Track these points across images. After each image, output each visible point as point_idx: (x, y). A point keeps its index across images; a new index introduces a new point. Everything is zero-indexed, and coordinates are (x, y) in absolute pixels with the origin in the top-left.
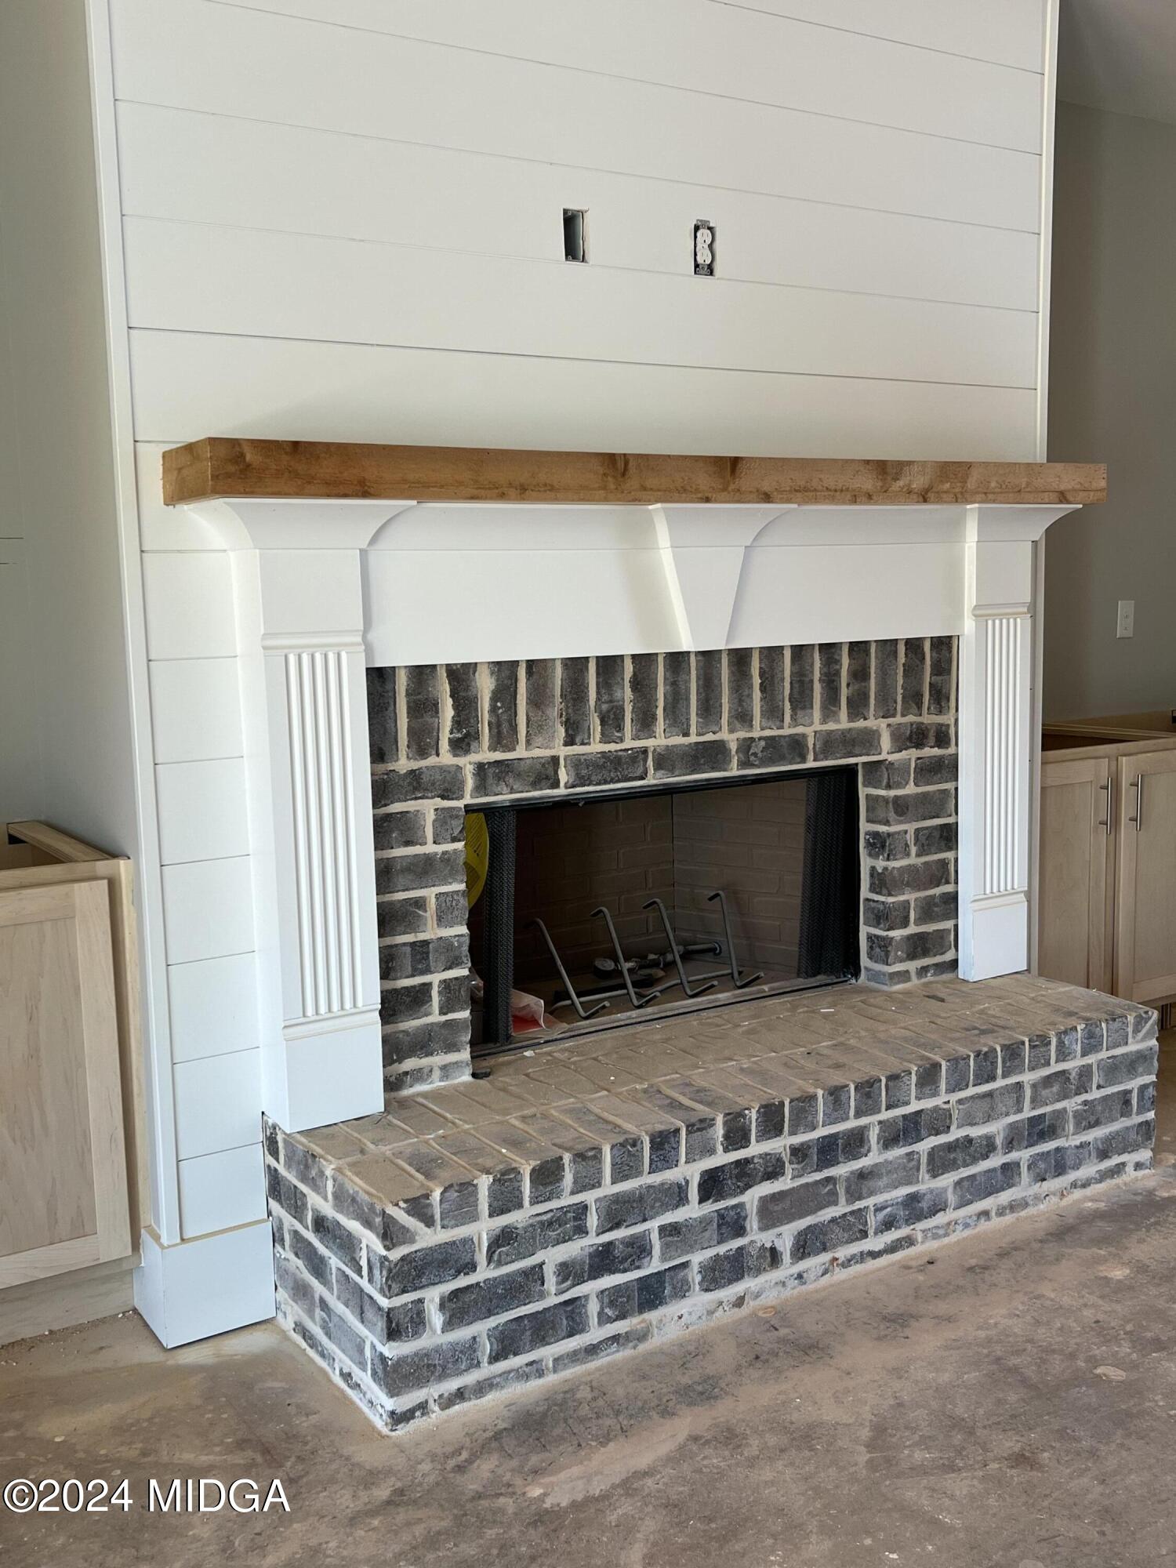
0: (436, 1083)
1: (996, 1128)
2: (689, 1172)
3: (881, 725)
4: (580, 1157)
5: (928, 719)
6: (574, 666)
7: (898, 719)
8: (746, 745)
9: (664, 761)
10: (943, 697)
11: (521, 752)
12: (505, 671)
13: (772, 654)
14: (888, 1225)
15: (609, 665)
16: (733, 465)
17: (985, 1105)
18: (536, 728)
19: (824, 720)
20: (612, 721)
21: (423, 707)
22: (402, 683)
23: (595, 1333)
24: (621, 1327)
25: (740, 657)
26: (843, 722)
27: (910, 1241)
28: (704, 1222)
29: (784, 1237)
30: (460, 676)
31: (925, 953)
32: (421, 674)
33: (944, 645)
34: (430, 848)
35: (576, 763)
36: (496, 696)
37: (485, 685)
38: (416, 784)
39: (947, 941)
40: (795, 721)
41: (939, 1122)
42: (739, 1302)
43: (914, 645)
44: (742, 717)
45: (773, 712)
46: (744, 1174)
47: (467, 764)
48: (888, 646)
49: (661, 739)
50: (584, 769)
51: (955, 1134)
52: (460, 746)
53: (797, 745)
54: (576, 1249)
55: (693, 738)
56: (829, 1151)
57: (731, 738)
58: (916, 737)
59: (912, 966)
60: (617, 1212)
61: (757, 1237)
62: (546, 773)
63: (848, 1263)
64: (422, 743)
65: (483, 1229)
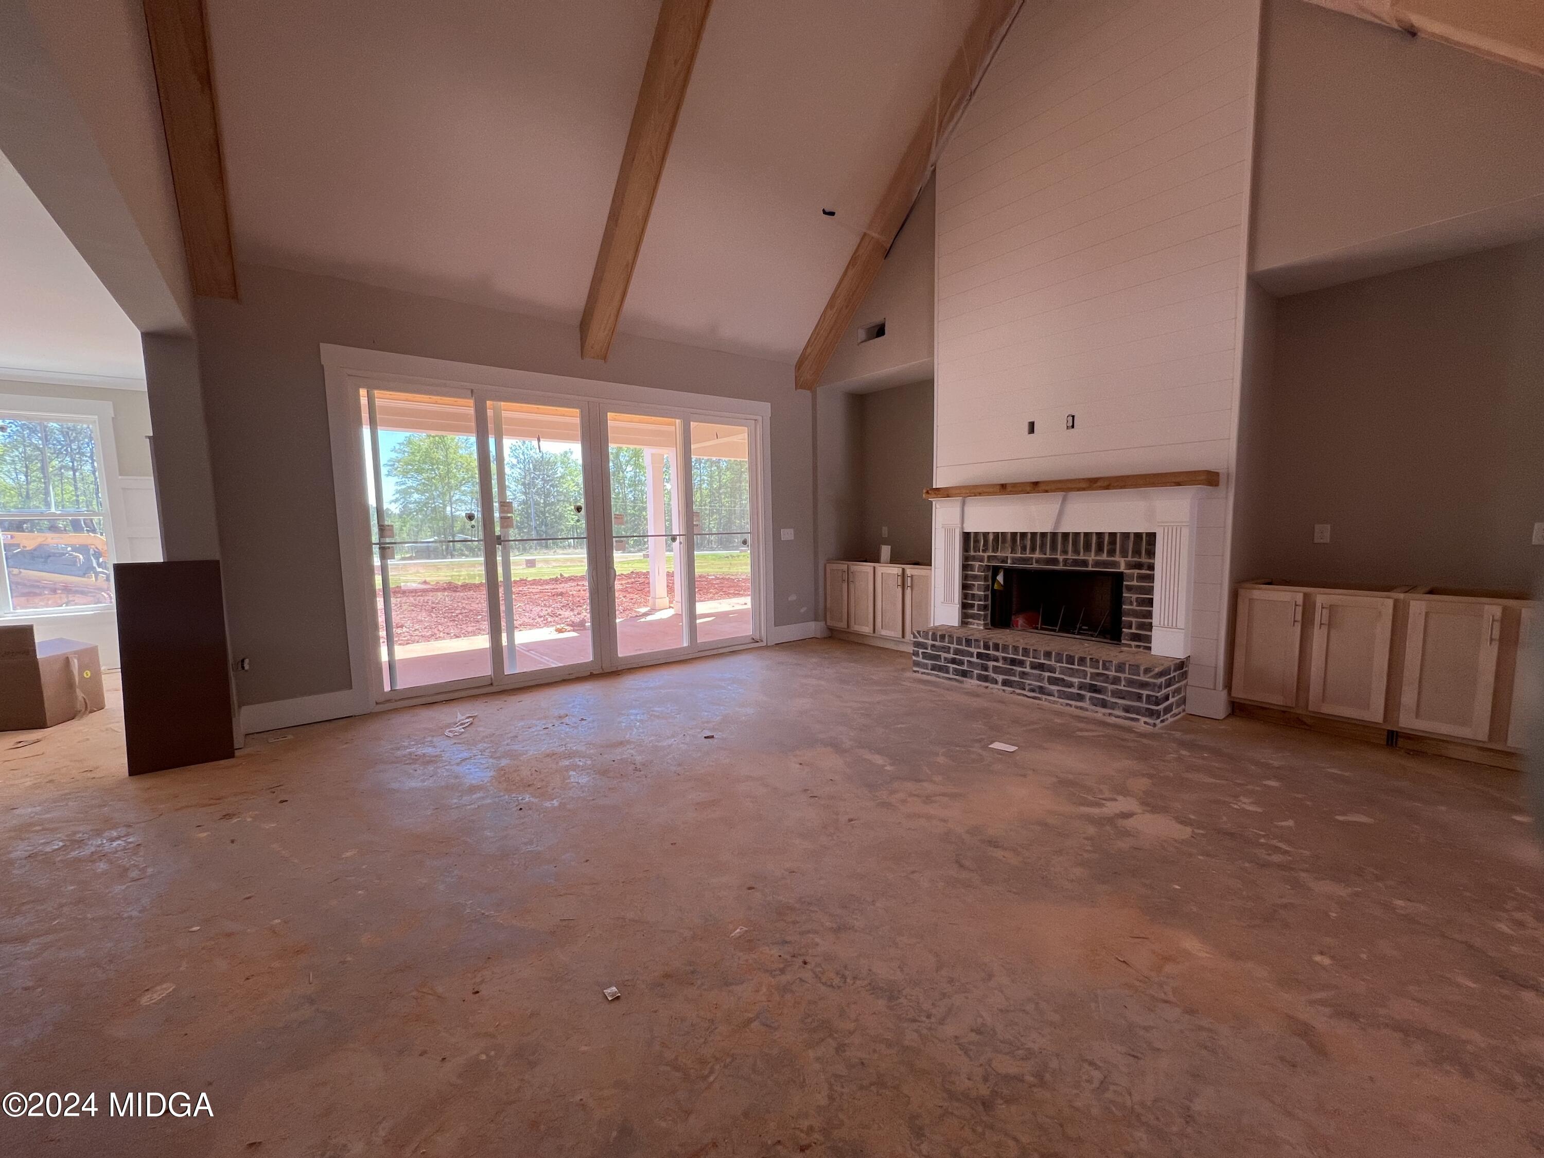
0: (975, 627)
1: (1076, 680)
2: (975, 651)
3: (1122, 562)
4: (950, 636)
5: (1144, 559)
6: (1014, 535)
7: (1129, 559)
8: (1065, 560)
9: (1038, 561)
10: (1151, 553)
11: (998, 554)
12: (996, 535)
13: (1077, 535)
14: (1033, 690)
15: (1023, 535)
16: (1036, 484)
17: (1071, 671)
18: (1003, 549)
19: (1096, 555)
20: (1024, 549)
21: (976, 541)
22: (972, 536)
23: (951, 676)
24: (957, 677)
25: (1065, 535)
26: (1104, 557)
27: (1040, 699)
28: (978, 664)
29: (1000, 678)
30: (986, 535)
31: (1140, 640)
32: (976, 534)
33: (1152, 537)
34: (976, 573)
35: (1013, 559)
36: (993, 540)
37: (991, 537)
38: (974, 558)
39: (1148, 639)
40: (1084, 555)
41: (1052, 670)
42: (987, 687)
43: (1138, 536)
44: (1065, 552)
45: (1077, 552)
46: (988, 657)
47: (986, 555)
48: (1126, 535)
49: (1037, 555)
50: (1015, 560)
51: (1057, 675)
52: (984, 551)
53: (1085, 563)
54: (951, 656)
55: (1048, 556)
56: (1013, 662)
57: (1061, 558)
58: (1139, 566)
59: (1134, 643)
60: (957, 652)
61: (991, 673)
62: (1004, 560)
63: (1019, 694)
64: (976, 549)
65: (930, 642)
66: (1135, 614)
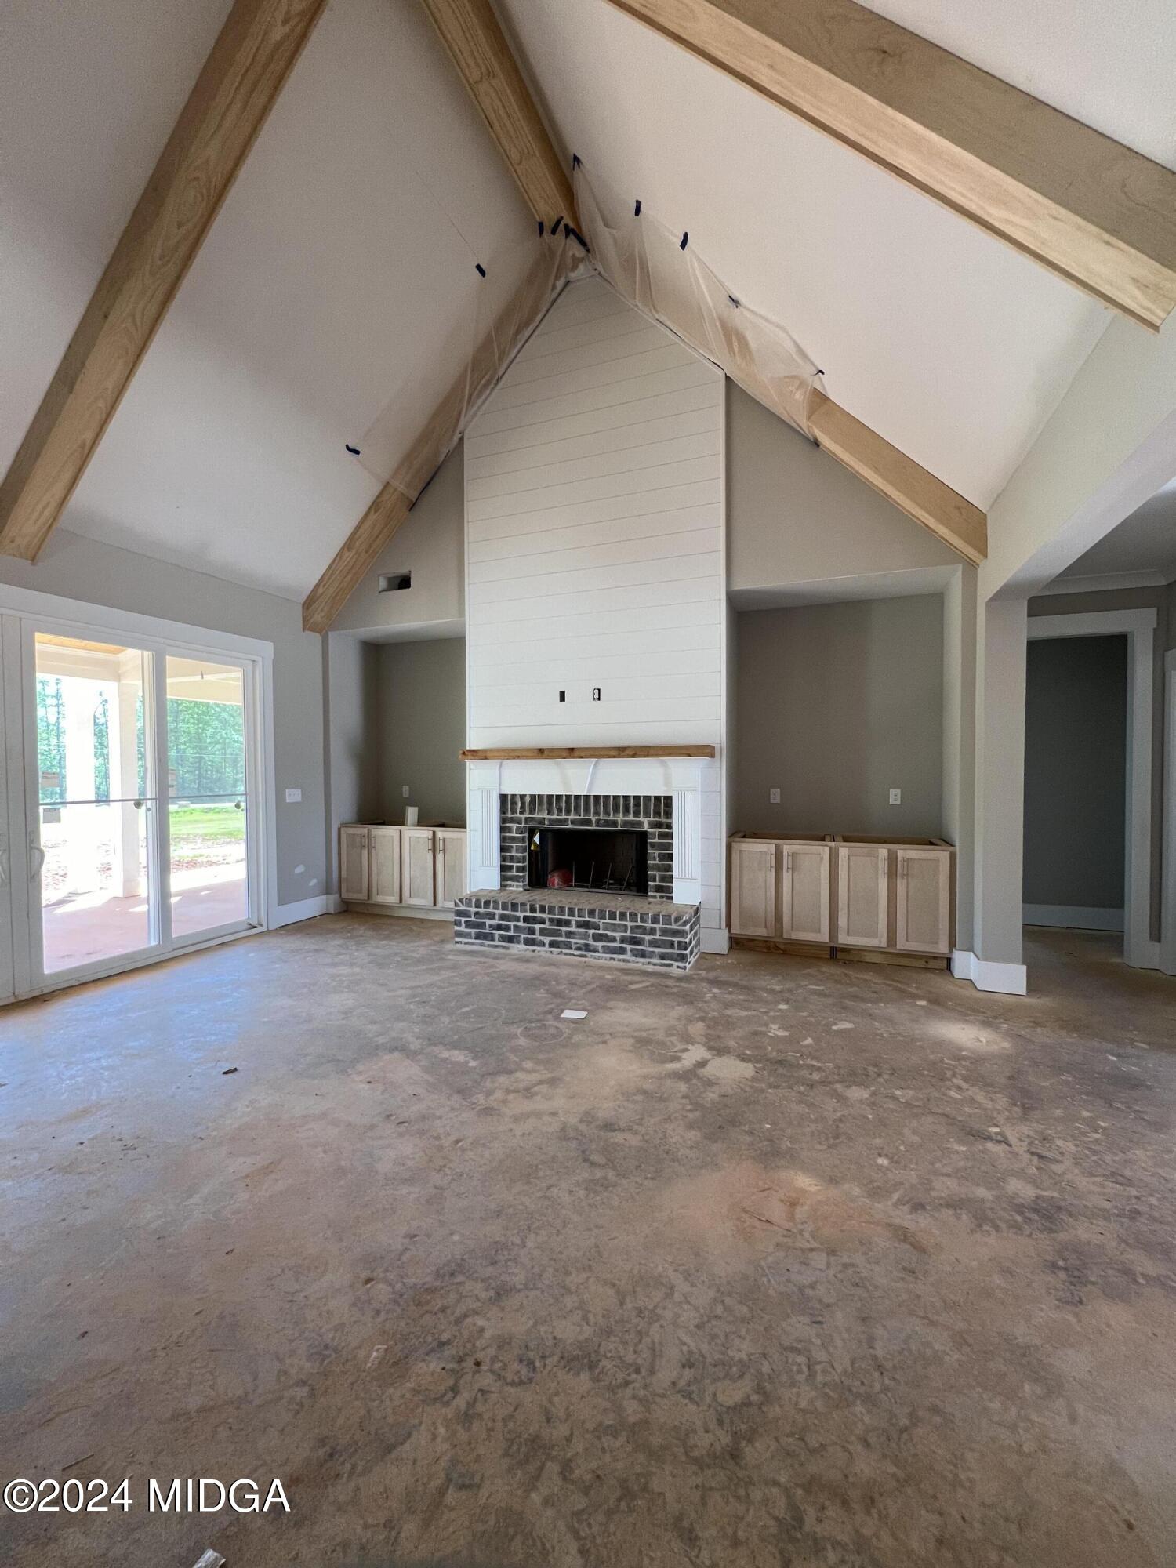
0: (514, 889)
1: (618, 935)
2: (521, 915)
3: (646, 821)
4: (494, 902)
5: (663, 820)
6: (550, 797)
7: (652, 819)
8: (598, 821)
9: (573, 822)
10: (669, 814)
11: (535, 816)
12: (533, 797)
13: (607, 797)
14: (579, 949)
15: (559, 797)
17: (613, 927)
18: (540, 811)
19: (624, 816)
20: (559, 810)
21: (513, 803)
22: (509, 797)
23: (497, 943)
24: (503, 944)
25: (597, 798)
26: (631, 818)
27: (585, 956)
28: (524, 928)
29: (547, 940)
30: (522, 797)
31: (662, 892)
32: (513, 796)
33: (668, 800)
34: (514, 835)
35: (549, 820)
36: (530, 802)
37: (528, 799)
38: (512, 820)
39: (670, 890)
40: (614, 816)
41: (597, 927)
42: (534, 951)
43: (657, 798)
44: (597, 813)
45: (607, 813)
46: (535, 920)
47: (523, 817)
48: (647, 798)
49: (572, 817)
50: (551, 822)
51: (601, 932)
52: (521, 813)
53: (615, 823)
54: (495, 922)
55: (582, 817)
56: (559, 923)
57: (594, 819)
58: (659, 825)
59: (658, 894)
60: (503, 917)
61: (538, 937)
62: (542, 821)
63: (566, 954)
64: (513, 811)
65: (473, 910)
66: (658, 868)
